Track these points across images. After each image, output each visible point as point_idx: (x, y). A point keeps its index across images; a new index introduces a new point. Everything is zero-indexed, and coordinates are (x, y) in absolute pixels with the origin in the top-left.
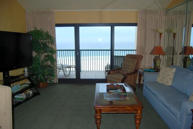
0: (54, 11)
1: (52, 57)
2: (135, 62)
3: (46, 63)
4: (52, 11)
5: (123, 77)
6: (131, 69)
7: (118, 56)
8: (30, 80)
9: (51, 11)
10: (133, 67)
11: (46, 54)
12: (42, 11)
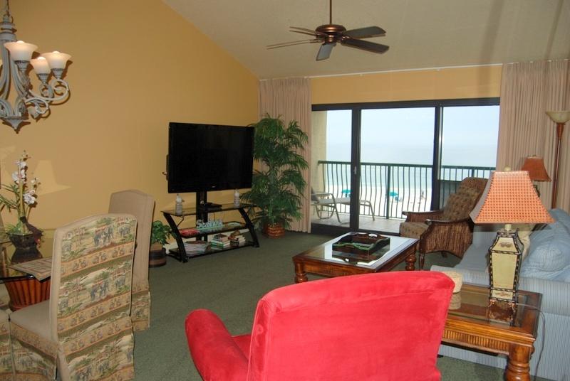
0: (310, 77)
1: (299, 175)
2: (473, 196)
3: (286, 186)
4: (305, 77)
5: (426, 227)
6: (458, 213)
7: (449, 182)
8: (245, 216)
9: (303, 79)
10: (463, 209)
11: (287, 167)
12: (287, 78)
